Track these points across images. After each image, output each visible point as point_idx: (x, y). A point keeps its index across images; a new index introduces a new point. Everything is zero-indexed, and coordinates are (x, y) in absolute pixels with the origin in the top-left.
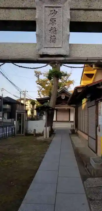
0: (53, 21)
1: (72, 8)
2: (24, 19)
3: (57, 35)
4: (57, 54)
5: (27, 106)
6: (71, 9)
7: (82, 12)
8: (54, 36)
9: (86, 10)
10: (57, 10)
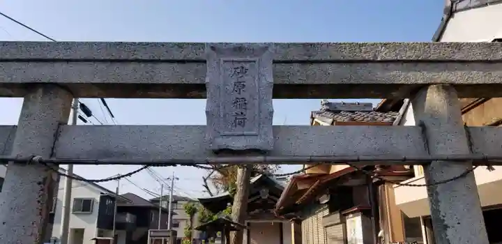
0: (240, 86)
1: (276, 59)
2: (184, 80)
3: (248, 111)
4: (248, 148)
5: (176, 214)
6: (275, 62)
7: (296, 67)
8: (242, 113)
9: (303, 62)
10: (247, 66)
